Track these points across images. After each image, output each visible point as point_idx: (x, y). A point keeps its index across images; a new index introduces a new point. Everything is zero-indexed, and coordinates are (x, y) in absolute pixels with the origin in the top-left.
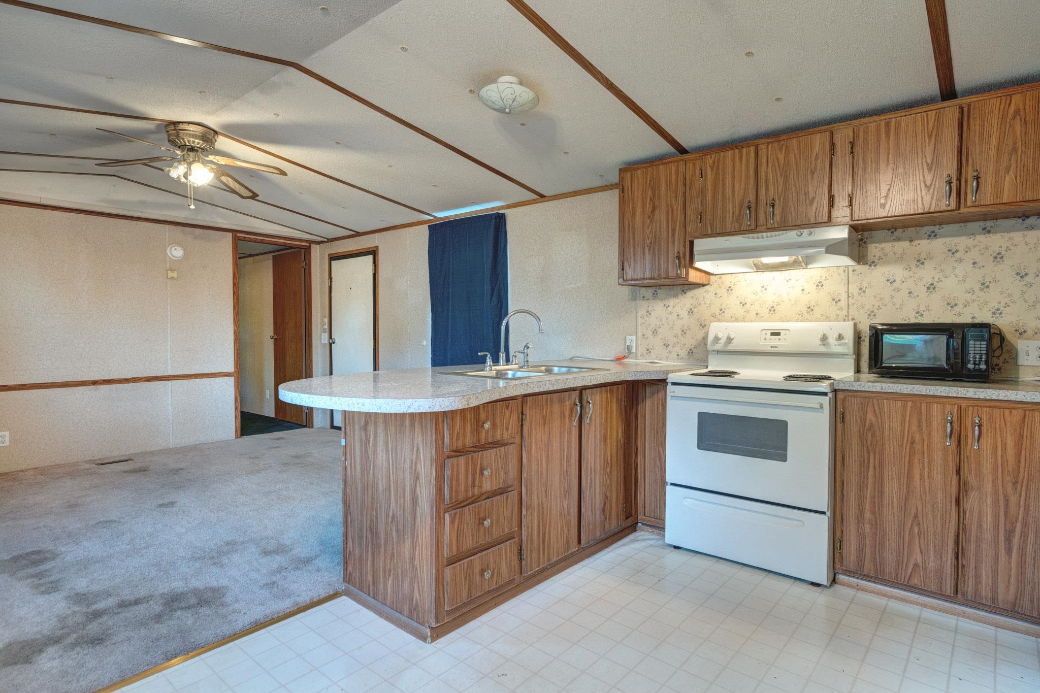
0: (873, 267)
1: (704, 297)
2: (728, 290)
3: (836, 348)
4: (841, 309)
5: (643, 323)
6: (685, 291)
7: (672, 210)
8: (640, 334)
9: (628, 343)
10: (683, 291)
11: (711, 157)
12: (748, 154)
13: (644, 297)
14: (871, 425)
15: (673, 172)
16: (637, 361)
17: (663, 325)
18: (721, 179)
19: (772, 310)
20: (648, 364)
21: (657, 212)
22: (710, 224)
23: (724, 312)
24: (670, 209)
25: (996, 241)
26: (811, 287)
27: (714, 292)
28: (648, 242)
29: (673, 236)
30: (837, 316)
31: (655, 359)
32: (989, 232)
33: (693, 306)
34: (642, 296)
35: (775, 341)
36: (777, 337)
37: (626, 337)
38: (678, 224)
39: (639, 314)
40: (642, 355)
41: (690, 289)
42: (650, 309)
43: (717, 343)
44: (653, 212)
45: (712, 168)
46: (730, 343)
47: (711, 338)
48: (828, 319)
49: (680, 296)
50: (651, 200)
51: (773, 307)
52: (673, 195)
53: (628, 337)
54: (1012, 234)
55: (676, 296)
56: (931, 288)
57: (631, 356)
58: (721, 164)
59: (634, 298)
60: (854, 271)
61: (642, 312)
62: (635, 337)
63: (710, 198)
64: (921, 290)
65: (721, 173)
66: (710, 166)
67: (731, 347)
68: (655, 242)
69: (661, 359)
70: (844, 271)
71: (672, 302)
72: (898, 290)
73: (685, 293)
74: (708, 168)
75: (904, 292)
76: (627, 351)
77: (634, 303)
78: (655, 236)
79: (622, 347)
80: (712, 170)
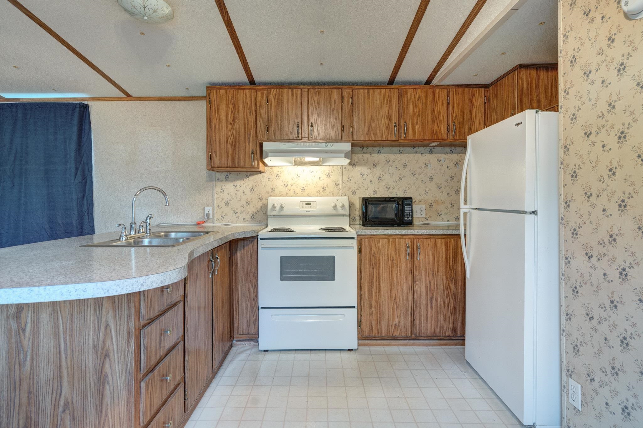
0: (354, 167)
1: (261, 181)
2: (276, 177)
3: (341, 212)
4: (339, 189)
5: (218, 198)
6: (248, 176)
7: (248, 121)
8: (216, 205)
9: (206, 212)
10: (247, 176)
11: (274, 91)
12: (296, 93)
13: (218, 179)
14: (374, 253)
15: (248, 96)
16: (214, 224)
17: (233, 199)
18: (280, 106)
19: (303, 189)
20: (222, 226)
21: (237, 121)
22: (274, 133)
23: (274, 190)
24: (246, 120)
25: (404, 157)
26: (324, 177)
27: (268, 178)
28: (231, 141)
29: (249, 138)
30: (338, 193)
31: (227, 222)
32: (401, 153)
33: (254, 186)
34: (217, 178)
35: (308, 208)
36: (309, 206)
37: (205, 208)
38: (252, 131)
39: (215, 191)
40: (218, 220)
41: (252, 175)
42: (223, 187)
43: (274, 210)
44: (234, 120)
45: (275, 98)
46: (282, 210)
47: (270, 207)
48: (333, 195)
49: (245, 179)
50: (232, 112)
51: (303, 188)
52: (248, 111)
53: (207, 208)
54: (410, 155)
55: (242, 179)
56: (380, 179)
57: (209, 221)
58: (281, 96)
59: (211, 179)
60: (345, 168)
61: (217, 189)
62: (212, 207)
63: (273, 117)
64: (375, 180)
65: (280, 101)
66: (273, 96)
67: (283, 213)
68: (235, 142)
69: (231, 222)
70: (341, 168)
71: (239, 183)
72: (365, 179)
73: (248, 177)
74: (272, 97)
75: (368, 181)
76: (206, 218)
77: (211, 183)
78: (236, 137)
79: (202, 215)
80: (275, 99)
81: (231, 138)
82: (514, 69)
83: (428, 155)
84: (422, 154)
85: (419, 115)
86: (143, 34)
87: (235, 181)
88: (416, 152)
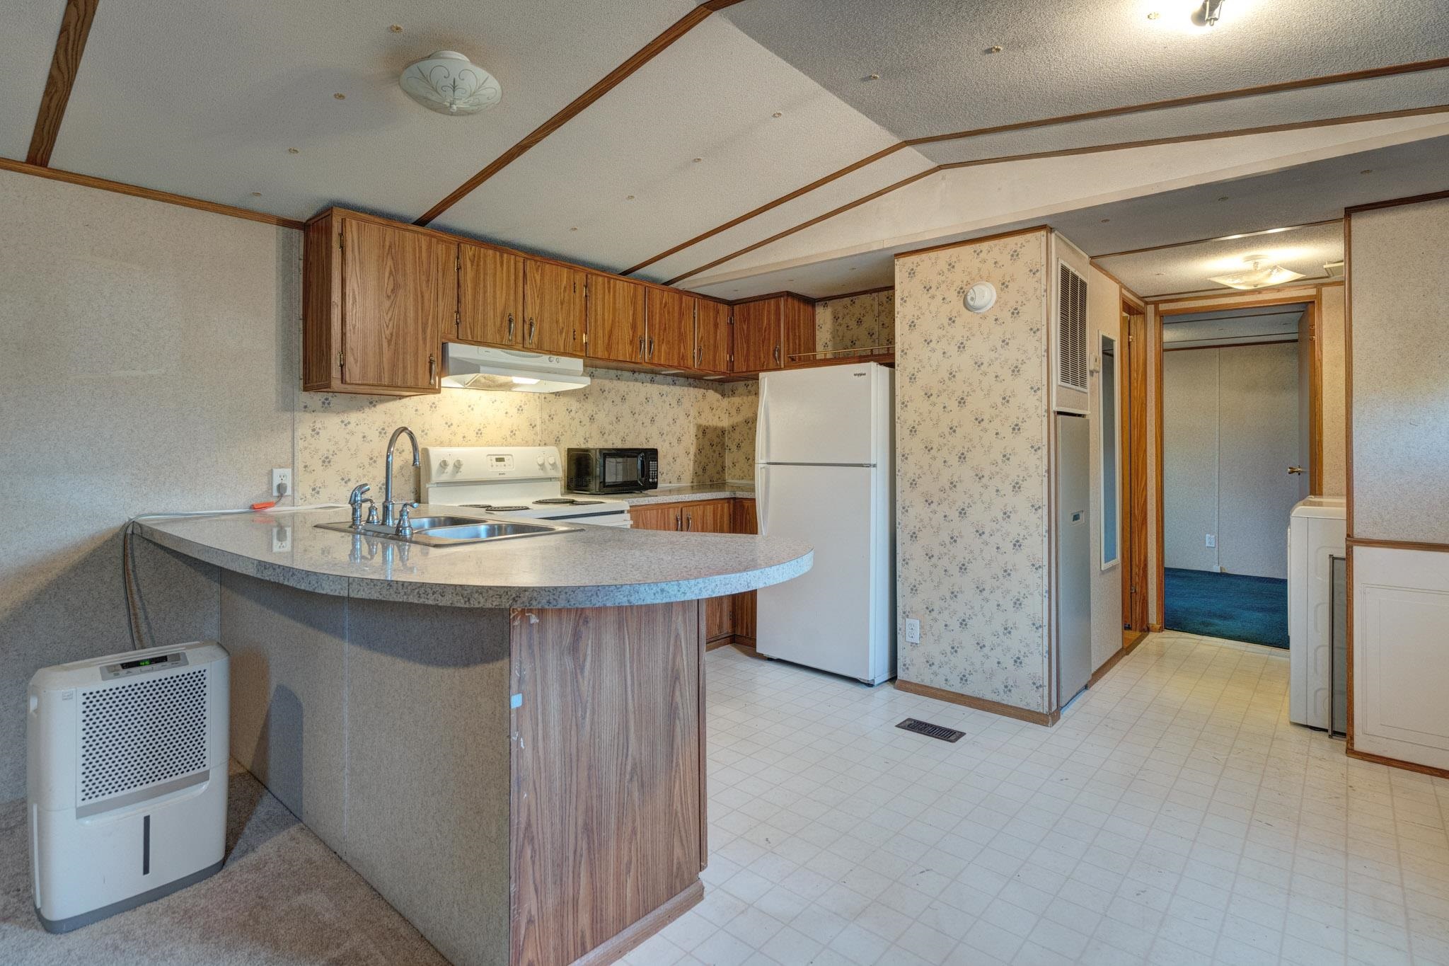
0: (557, 397)
1: (401, 414)
2: (431, 407)
3: (552, 474)
4: (536, 434)
5: (306, 448)
6: (374, 403)
7: (422, 297)
8: (299, 465)
9: (276, 481)
10: (371, 403)
11: (471, 249)
12: (508, 262)
13: (305, 407)
15: (424, 247)
16: (295, 508)
17: (340, 450)
18: (482, 279)
19: (479, 433)
20: (319, 510)
21: (401, 292)
22: (471, 328)
23: (426, 434)
24: (419, 295)
25: (622, 386)
26: (513, 411)
27: (415, 408)
29: (424, 331)
30: (534, 441)
31: (327, 502)
32: (619, 379)
33: (387, 424)
34: (302, 405)
35: (500, 467)
36: (502, 463)
37: (272, 471)
38: (431, 317)
39: (299, 433)
40: (304, 498)
41: (382, 401)
42: (318, 425)
43: (443, 473)
44: (395, 290)
45: (472, 262)
46: (457, 472)
47: (435, 465)
48: (527, 444)
49: (367, 410)
50: (391, 273)
51: (479, 430)
52: (424, 278)
53: (277, 472)
54: (629, 383)
55: (360, 408)
56: (592, 418)
57: (283, 500)
58: (482, 262)
59: (288, 406)
60: (545, 398)
61: (303, 430)
62: (289, 470)
63: (470, 297)
64: (586, 420)
65: (482, 271)
66: (470, 259)
67: (459, 477)
68: (398, 335)
69: (336, 501)
70: (539, 397)
71: (354, 417)
72: (573, 419)
73: (375, 406)
74: (468, 260)
75: (577, 421)
76: (275, 493)
77: (288, 415)
78: (398, 326)
79: (265, 488)
80: (472, 265)
81: (387, 326)
82: (777, 296)
83: (649, 385)
84: (643, 383)
85: (665, 329)
86: (341, 97)
87: (344, 412)
88: (636, 380)
